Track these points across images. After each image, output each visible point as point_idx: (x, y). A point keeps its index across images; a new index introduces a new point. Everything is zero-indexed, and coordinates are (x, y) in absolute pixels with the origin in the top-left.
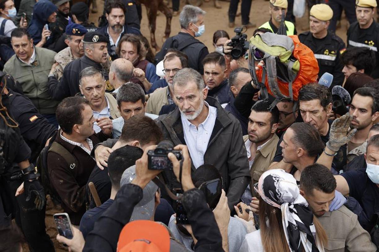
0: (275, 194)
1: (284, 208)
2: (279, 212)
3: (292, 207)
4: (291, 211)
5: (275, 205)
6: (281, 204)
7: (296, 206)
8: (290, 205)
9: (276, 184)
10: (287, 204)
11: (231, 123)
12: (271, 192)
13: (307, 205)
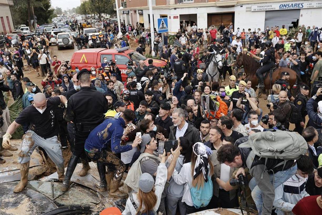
0: (197, 150)
1: (199, 156)
2: (197, 156)
3: (202, 157)
4: (201, 158)
5: (196, 154)
6: (198, 154)
7: (203, 157)
8: (201, 156)
9: (198, 147)
10: (200, 155)
11: (191, 131)
12: (196, 149)
13: (207, 158)
